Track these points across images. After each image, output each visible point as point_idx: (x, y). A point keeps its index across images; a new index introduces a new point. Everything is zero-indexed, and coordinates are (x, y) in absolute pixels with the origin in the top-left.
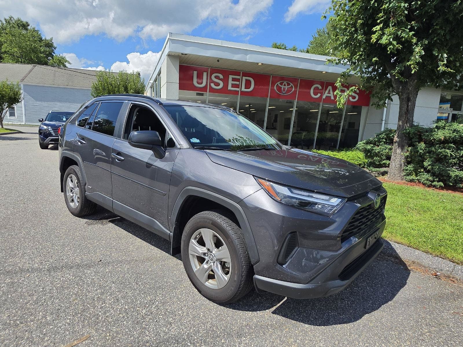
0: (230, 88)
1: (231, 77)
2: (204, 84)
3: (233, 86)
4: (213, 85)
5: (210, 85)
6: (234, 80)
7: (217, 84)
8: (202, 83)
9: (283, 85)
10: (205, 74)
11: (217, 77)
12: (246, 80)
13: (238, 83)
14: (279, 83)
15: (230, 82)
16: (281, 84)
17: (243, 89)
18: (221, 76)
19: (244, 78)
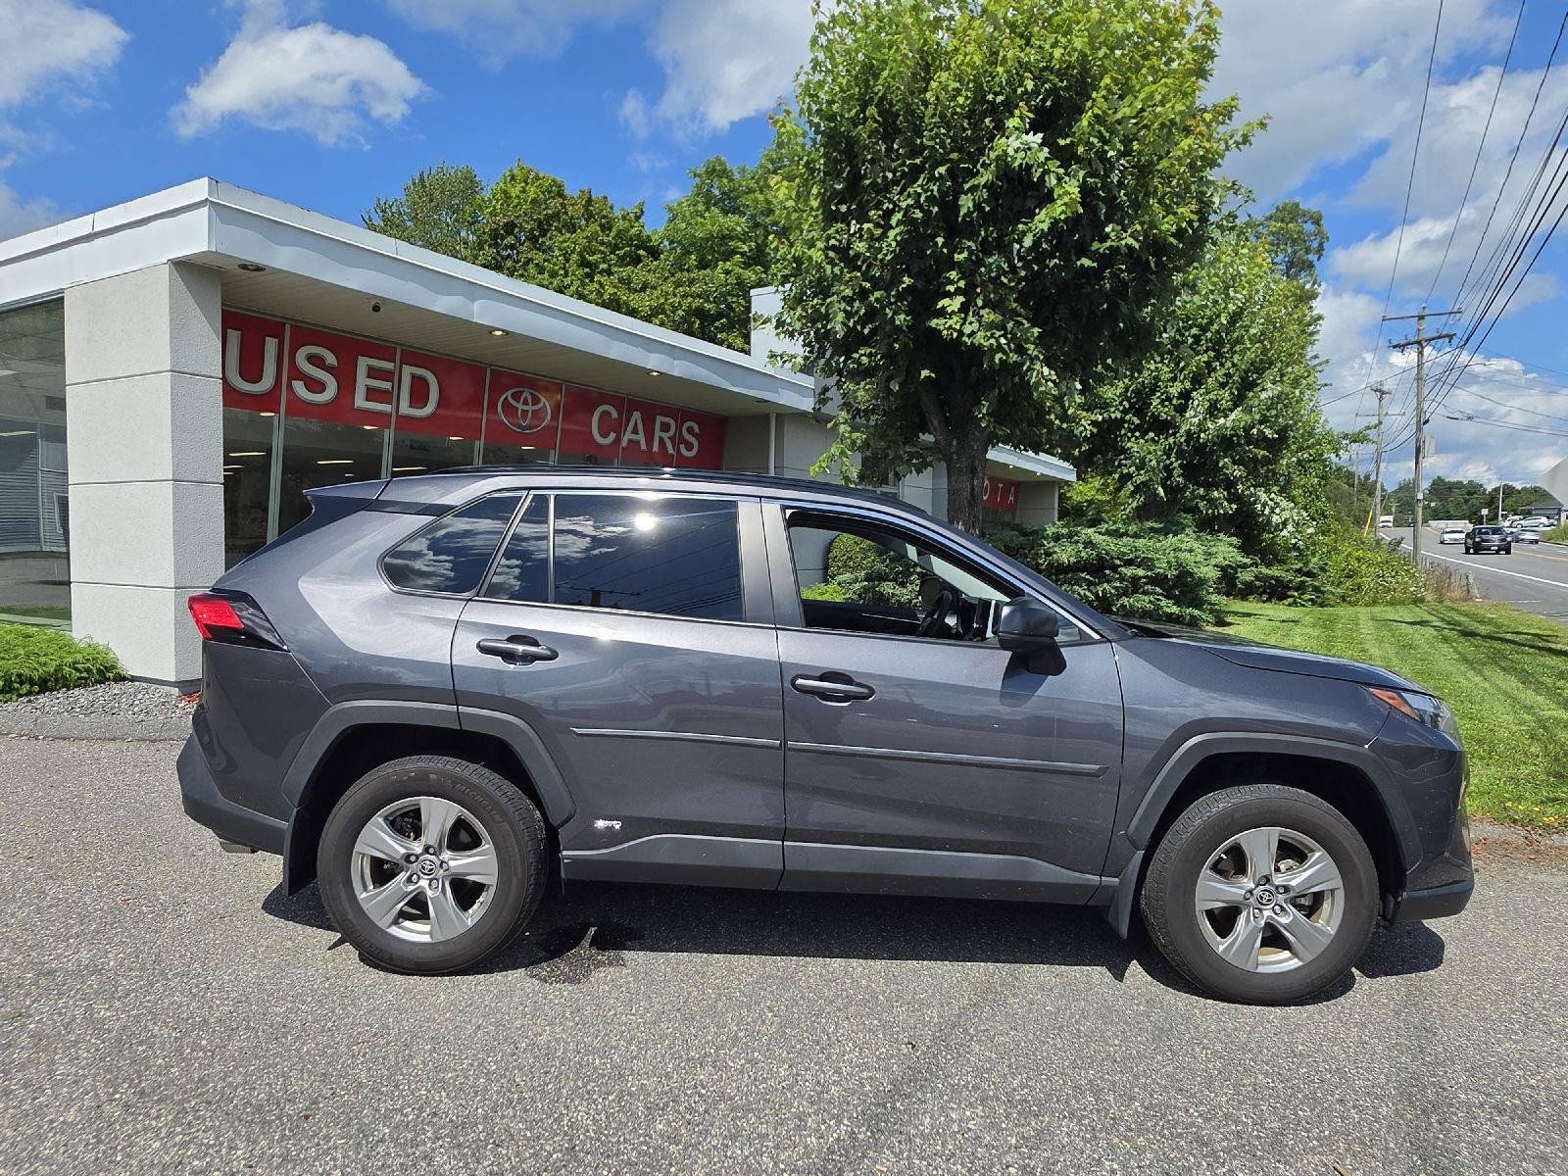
0: (360, 401)
1: (363, 363)
2: (266, 384)
3: (372, 394)
4: (299, 387)
5: (290, 387)
6: (373, 373)
7: (316, 386)
8: (257, 380)
9: (522, 401)
10: (271, 344)
11: (313, 360)
12: (414, 377)
13: (387, 385)
14: (509, 394)
15: (362, 381)
16: (516, 396)
17: (405, 408)
18: (331, 359)
19: (408, 371)
